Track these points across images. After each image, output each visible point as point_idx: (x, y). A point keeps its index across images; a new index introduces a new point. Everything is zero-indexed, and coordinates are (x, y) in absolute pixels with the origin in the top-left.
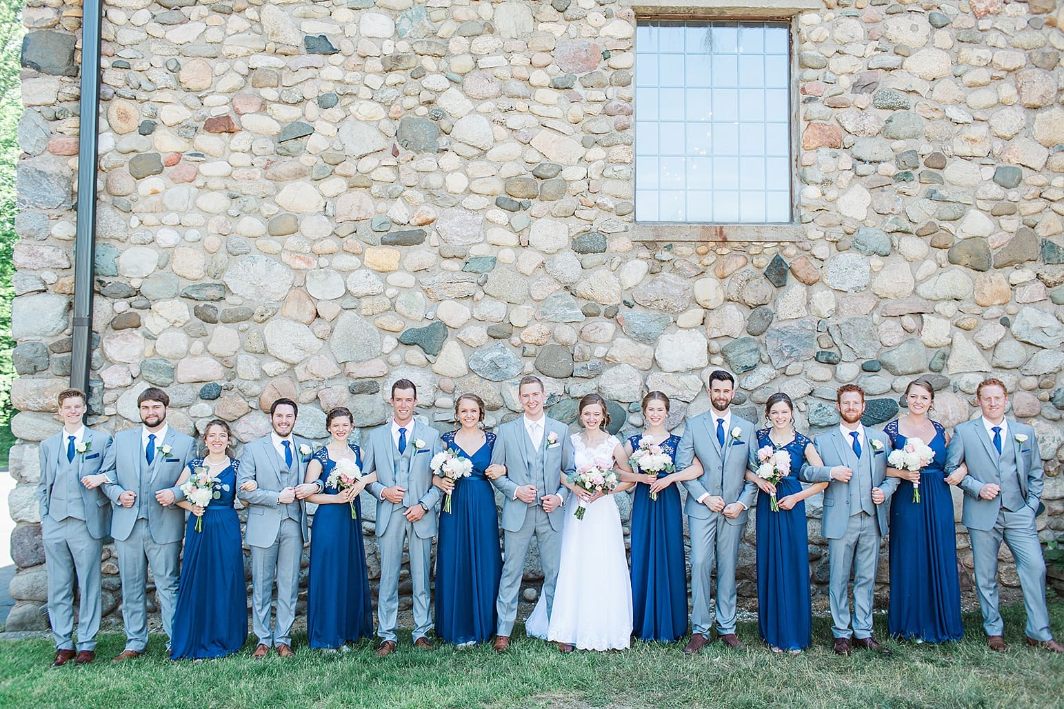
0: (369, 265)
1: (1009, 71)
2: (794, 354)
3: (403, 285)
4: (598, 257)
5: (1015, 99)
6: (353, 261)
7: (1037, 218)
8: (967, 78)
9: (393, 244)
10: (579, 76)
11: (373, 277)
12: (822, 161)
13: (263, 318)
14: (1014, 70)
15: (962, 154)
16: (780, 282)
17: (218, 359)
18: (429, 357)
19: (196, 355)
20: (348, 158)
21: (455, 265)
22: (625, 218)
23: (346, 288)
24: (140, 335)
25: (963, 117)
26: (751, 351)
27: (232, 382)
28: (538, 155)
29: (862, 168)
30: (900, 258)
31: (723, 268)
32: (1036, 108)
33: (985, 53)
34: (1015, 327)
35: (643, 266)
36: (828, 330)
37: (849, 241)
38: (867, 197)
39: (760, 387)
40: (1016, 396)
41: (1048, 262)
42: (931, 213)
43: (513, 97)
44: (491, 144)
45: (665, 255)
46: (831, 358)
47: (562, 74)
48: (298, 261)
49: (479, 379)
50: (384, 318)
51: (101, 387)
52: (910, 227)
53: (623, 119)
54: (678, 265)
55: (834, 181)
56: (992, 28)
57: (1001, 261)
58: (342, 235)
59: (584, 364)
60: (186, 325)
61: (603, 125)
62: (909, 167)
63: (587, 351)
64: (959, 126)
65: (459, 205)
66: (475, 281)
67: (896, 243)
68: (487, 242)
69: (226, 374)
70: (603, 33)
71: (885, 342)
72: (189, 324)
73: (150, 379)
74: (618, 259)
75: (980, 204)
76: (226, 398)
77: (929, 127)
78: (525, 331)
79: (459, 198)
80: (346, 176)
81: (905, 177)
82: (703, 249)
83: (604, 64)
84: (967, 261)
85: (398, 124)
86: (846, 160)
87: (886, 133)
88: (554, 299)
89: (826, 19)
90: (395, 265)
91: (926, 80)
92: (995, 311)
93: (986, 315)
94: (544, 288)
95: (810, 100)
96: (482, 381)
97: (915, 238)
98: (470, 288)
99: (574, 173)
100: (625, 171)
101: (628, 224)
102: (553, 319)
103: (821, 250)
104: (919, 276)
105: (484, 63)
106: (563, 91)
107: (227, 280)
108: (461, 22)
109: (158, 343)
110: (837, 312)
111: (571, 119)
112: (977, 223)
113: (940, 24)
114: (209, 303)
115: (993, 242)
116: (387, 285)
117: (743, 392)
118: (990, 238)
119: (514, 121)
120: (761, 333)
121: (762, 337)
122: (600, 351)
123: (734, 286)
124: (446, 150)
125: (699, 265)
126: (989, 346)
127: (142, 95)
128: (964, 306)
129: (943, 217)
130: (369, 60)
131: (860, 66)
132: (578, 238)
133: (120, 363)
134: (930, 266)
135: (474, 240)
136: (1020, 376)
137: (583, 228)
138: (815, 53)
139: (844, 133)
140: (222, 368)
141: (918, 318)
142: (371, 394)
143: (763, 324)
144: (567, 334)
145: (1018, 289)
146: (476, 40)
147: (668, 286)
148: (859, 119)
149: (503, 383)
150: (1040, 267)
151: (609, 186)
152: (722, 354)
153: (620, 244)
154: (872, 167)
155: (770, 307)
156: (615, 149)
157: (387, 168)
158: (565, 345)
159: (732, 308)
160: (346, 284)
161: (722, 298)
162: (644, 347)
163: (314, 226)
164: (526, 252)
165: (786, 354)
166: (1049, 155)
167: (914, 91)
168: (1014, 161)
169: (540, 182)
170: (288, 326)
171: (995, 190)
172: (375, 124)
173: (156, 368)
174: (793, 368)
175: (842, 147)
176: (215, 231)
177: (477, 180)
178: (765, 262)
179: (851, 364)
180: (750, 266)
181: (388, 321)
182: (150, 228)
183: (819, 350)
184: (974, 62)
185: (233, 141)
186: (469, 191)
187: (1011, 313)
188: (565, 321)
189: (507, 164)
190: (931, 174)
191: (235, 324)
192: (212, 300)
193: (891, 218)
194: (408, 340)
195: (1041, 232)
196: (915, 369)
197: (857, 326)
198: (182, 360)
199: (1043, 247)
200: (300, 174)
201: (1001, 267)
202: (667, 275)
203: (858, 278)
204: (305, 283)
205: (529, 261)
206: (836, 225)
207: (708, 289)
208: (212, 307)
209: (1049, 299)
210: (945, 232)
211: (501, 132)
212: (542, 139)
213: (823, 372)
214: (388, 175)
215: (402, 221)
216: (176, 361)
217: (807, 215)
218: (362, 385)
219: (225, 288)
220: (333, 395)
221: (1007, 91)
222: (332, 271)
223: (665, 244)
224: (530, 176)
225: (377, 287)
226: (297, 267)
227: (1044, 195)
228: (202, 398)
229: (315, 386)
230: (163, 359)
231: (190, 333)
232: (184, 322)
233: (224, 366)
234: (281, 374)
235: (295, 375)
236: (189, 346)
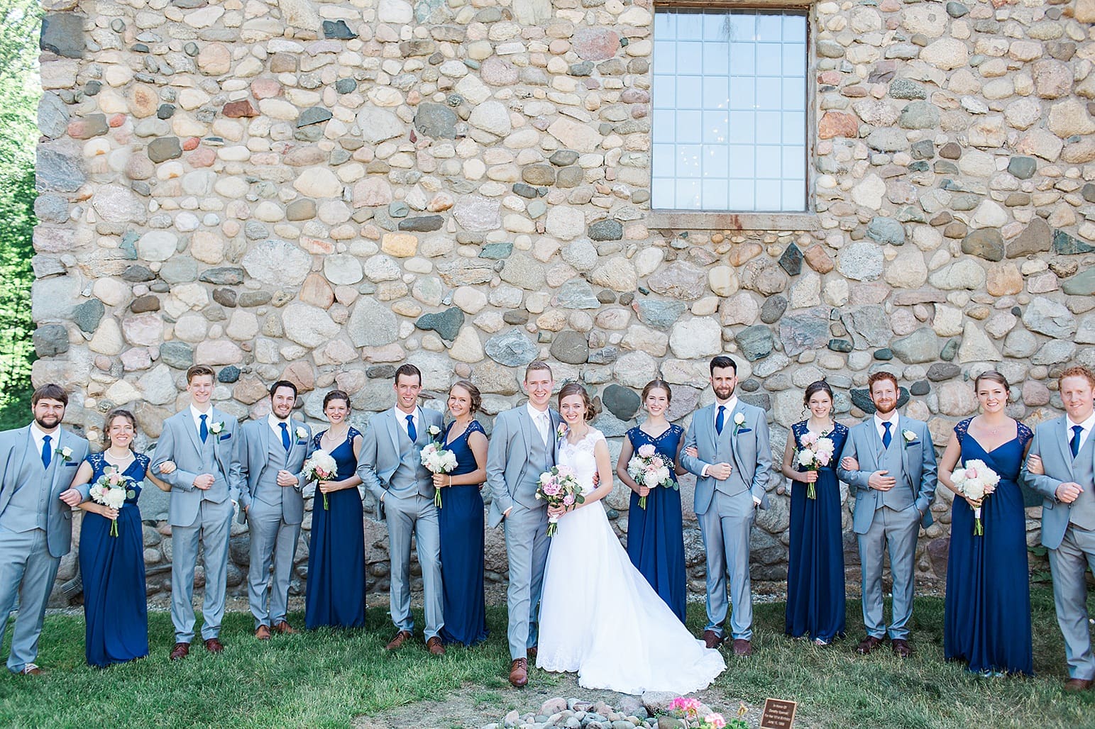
0: (386, 251)
1: (1025, 62)
2: (807, 342)
3: (420, 270)
4: (613, 245)
5: (1031, 90)
6: (372, 246)
7: (1050, 209)
8: (984, 69)
9: (411, 229)
10: (596, 63)
11: (391, 263)
12: (837, 150)
13: (282, 302)
14: (1031, 60)
15: (977, 145)
16: (794, 270)
17: (237, 342)
18: (447, 343)
19: (214, 339)
20: (366, 144)
21: (472, 252)
22: (641, 206)
23: (364, 273)
24: (159, 318)
25: (978, 107)
26: (765, 338)
27: (251, 366)
28: (555, 142)
29: (877, 158)
30: (914, 247)
31: (738, 256)
32: (1051, 99)
33: (1002, 44)
34: (1026, 317)
35: (659, 254)
36: (841, 318)
37: (862, 230)
38: (881, 187)
39: (773, 375)
40: (1026, 385)
41: (1060, 252)
42: (945, 203)
43: (530, 84)
44: (509, 131)
45: (681, 243)
46: (843, 346)
47: (580, 62)
48: (315, 246)
49: (495, 365)
50: (401, 304)
51: (121, 370)
52: (923, 216)
53: (640, 107)
54: (693, 253)
55: (849, 170)
56: (1009, 18)
57: (1013, 251)
58: (360, 220)
59: (598, 351)
60: (205, 309)
61: (620, 113)
62: (925, 157)
63: (603, 337)
64: (975, 117)
65: (476, 192)
66: (492, 267)
67: (909, 233)
68: (504, 228)
69: (244, 358)
70: (621, 20)
71: (899, 330)
72: (208, 308)
73: (169, 362)
74: (634, 247)
75: (994, 194)
76: (245, 381)
77: (945, 118)
78: (541, 317)
79: (476, 184)
80: (364, 162)
81: (919, 167)
82: (718, 237)
83: (622, 51)
84: (980, 251)
85: (415, 110)
86: (861, 150)
87: (902, 123)
88: (570, 286)
89: (844, 8)
90: (412, 251)
91: (943, 70)
92: (1006, 301)
93: (998, 305)
94: (561, 274)
95: (827, 89)
96: (498, 367)
97: (929, 228)
98: (487, 274)
99: (590, 161)
100: (641, 160)
101: (644, 212)
102: (569, 306)
103: (836, 239)
104: (933, 266)
105: (502, 49)
106: (580, 79)
107: (245, 264)
108: (479, 8)
109: (177, 326)
110: (850, 301)
111: (589, 106)
112: (990, 214)
113: (957, 14)
114: (228, 287)
115: (1006, 232)
116: (404, 271)
117: (757, 379)
118: (1003, 228)
119: (531, 107)
120: (775, 321)
121: (776, 325)
122: (615, 338)
123: (749, 274)
124: (464, 136)
125: (714, 253)
126: (1000, 336)
127: (161, 80)
128: (976, 295)
129: (957, 208)
130: (387, 47)
131: (878, 55)
132: (594, 225)
133: (140, 346)
134: (944, 255)
135: (490, 227)
136: (1030, 366)
137: (599, 216)
138: (832, 42)
139: (861, 123)
140: (240, 352)
141: (930, 308)
142: (388, 378)
143: (777, 312)
144: (583, 321)
145: (1030, 279)
146: (495, 26)
147: (683, 274)
148: (875, 108)
149: (519, 368)
150: (1052, 258)
151: (625, 174)
152: (736, 341)
153: (636, 232)
154: (887, 157)
155: (784, 295)
156: (632, 137)
157: (405, 155)
158: (581, 331)
159: (746, 296)
160: (363, 270)
161: (736, 286)
162: (660, 334)
163: (332, 211)
164: (543, 239)
165: (799, 342)
166: (1064, 147)
167: (931, 81)
168: (1029, 152)
169: (557, 169)
170: (307, 311)
171: (1009, 181)
172: (393, 110)
173: (176, 351)
174: (806, 355)
175: (858, 136)
176: (233, 216)
177: (496, 167)
178: (779, 250)
179: (863, 352)
180: (764, 254)
181: (405, 306)
182: (169, 212)
183: (832, 338)
184: (991, 52)
185: (252, 126)
186: (486, 178)
187: (1023, 302)
188: (580, 307)
189: (525, 151)
190: (946, 164)
191: (254, 308)
192: (231, 284)
193: (905, 208)
194: (424, 326)
195: (1054, 223)
196: (927, 358)
197: (870, 315)
198: (201, 344)
199: (1055, 237)
200: (318, 159)
201: (1014, 257)
202: (682, 263)
203: (872, 267)
204: (323, 268)
205: (546, 247)
206: (851, 215)
207: (722, 277)
208: (231, 291)
209: (1061, 289)
210: (958, 222)
211: (520, 119)
212: (559, 126)
213: (835, 360)
214: (406, 160)
215: (419, 207)
216: (196, 344)
217: (822, 205)
218: (380, 369)
219: (243, 272)
220: (350, 379)
221: (1023, 81)
222: (350, 256)
223: (681, 232)
224: (547, 163)
225: (395, 272)
226: (315, 252)
227: (1057, 186)
228: (221, 381)
229: (332, 370)
230: (182, 342)
231: (209, 317)
232: (203, 306)
233: (242, 349)
234: (299, 358)
235: (314, 361)
236: (208, 330)
